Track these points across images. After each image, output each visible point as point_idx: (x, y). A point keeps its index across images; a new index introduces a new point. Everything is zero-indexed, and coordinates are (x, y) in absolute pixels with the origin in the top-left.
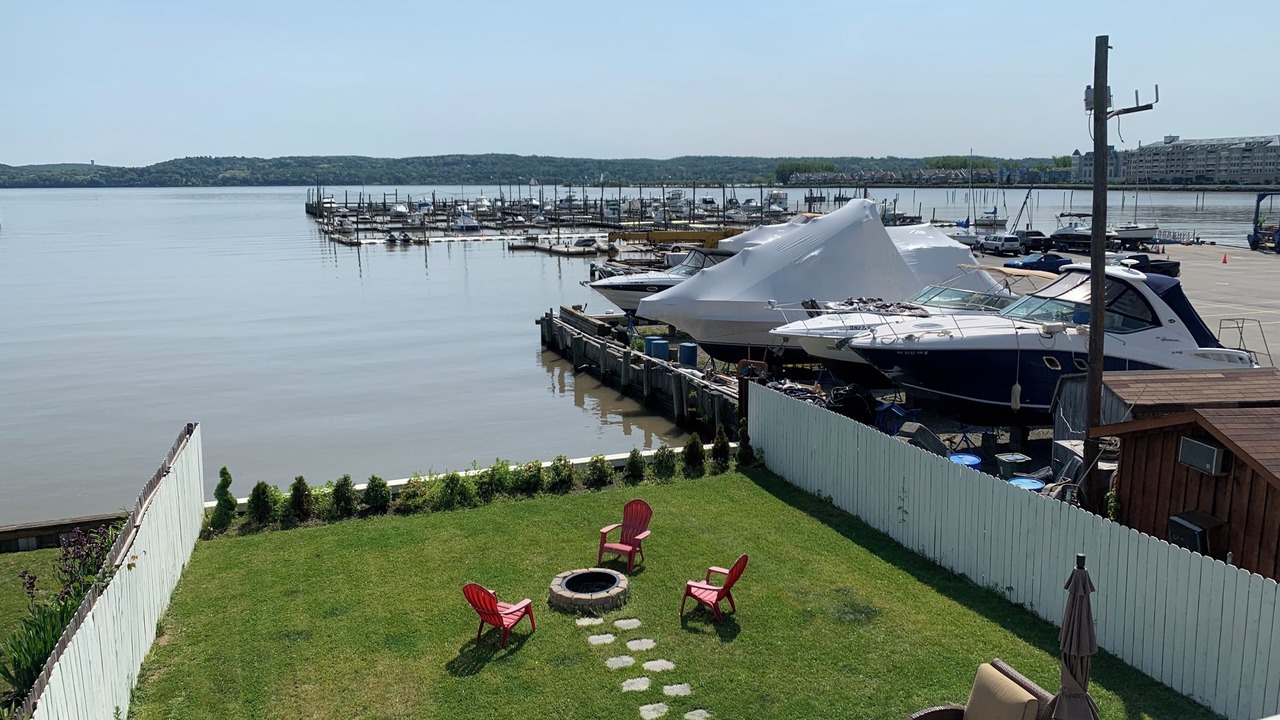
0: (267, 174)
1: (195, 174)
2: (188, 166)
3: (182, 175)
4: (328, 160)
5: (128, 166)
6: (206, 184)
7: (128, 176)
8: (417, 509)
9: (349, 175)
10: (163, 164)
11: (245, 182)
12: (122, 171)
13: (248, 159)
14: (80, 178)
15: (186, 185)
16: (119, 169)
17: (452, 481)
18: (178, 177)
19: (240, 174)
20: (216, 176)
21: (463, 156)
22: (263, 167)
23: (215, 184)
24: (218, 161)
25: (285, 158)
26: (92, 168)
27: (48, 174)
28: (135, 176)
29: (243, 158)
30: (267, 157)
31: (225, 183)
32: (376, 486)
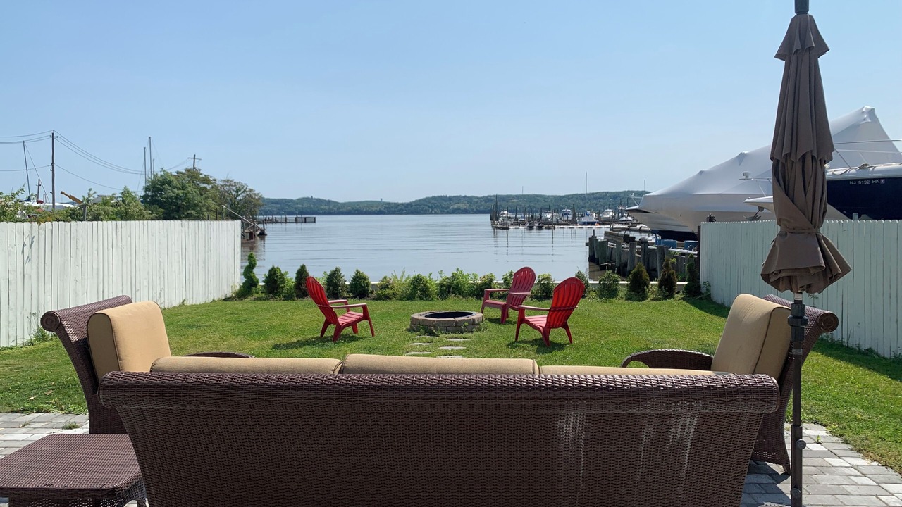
0: (479, 206)
1: (436, 207)
2: (433, 201)
3: (429, 207)
4: (517, 197)
5: (400, 202)
6: (442, 212)
7: (399, 208)
8: (387, 297)
9: (529, 206)
10: (420, 200)
11: (466, 212)
12: (397, 205)
13: (469, 197)
14: (374, 209)
15: (431, 213)
16: (395, 204)
17: (417, 281)
18: (427, 208)
19: (462, 206)
20: (449, 207)
21: (608, 193)
22: (477, 202)
23: (448, 213)
24: (450, 199)
25: (491, 196)
26: (381, 203)
27: (358, 207)
28: (403, 208)
29: (465, 196)
30: (480, 195)
31: (455, 212)
32: (358, 277)
